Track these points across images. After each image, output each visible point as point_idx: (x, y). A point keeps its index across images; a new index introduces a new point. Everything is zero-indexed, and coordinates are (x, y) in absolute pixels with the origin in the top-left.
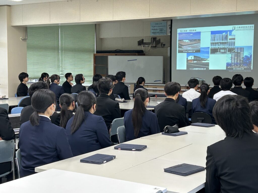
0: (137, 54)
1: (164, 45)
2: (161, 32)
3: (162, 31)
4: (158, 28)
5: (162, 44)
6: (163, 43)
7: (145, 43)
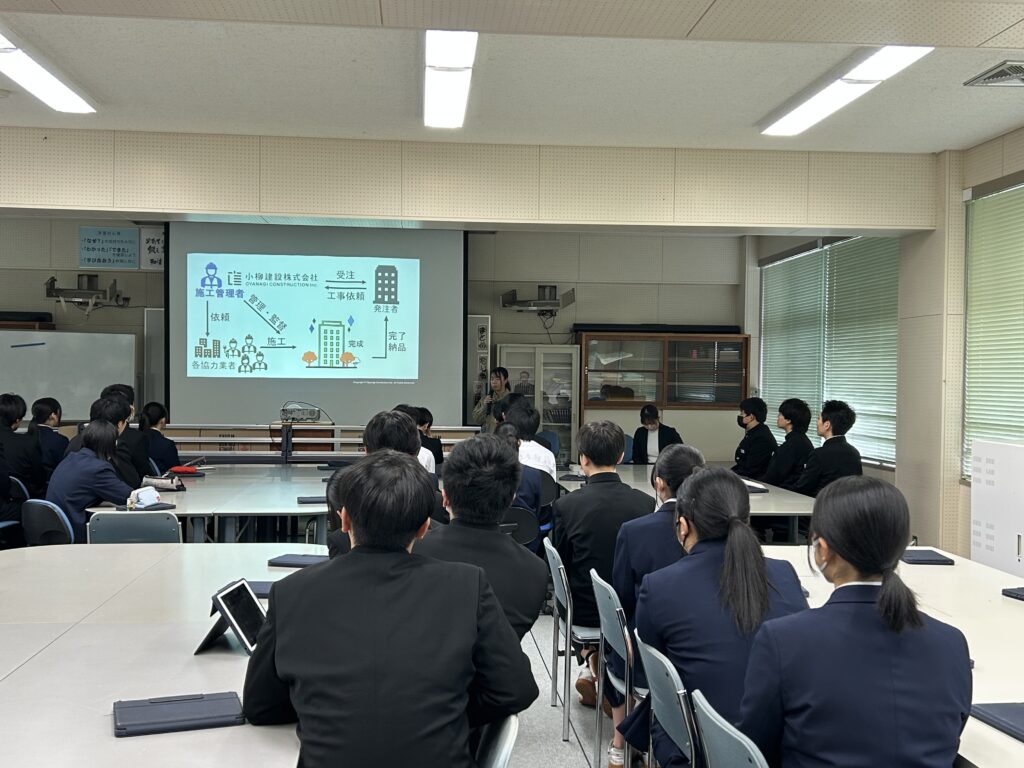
0: (37, 324)
1: (127, 300)
2: (116, 258)
3: (122, 255)
4: (106, 246)
5: (118, 296)
6: (121, 292)
7: (62, 290)
